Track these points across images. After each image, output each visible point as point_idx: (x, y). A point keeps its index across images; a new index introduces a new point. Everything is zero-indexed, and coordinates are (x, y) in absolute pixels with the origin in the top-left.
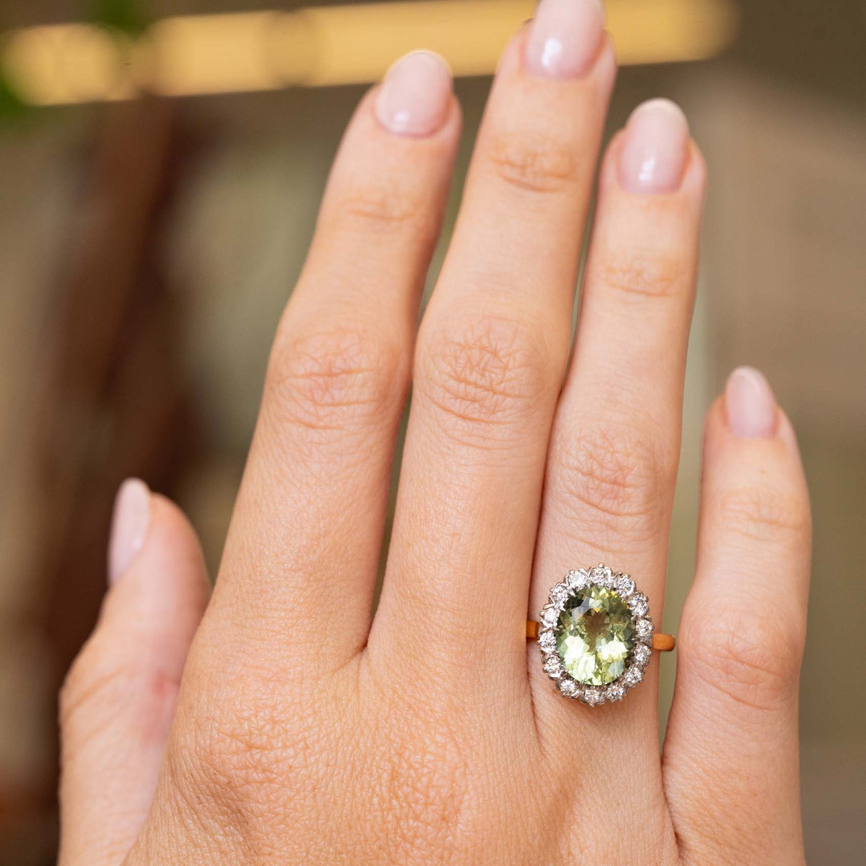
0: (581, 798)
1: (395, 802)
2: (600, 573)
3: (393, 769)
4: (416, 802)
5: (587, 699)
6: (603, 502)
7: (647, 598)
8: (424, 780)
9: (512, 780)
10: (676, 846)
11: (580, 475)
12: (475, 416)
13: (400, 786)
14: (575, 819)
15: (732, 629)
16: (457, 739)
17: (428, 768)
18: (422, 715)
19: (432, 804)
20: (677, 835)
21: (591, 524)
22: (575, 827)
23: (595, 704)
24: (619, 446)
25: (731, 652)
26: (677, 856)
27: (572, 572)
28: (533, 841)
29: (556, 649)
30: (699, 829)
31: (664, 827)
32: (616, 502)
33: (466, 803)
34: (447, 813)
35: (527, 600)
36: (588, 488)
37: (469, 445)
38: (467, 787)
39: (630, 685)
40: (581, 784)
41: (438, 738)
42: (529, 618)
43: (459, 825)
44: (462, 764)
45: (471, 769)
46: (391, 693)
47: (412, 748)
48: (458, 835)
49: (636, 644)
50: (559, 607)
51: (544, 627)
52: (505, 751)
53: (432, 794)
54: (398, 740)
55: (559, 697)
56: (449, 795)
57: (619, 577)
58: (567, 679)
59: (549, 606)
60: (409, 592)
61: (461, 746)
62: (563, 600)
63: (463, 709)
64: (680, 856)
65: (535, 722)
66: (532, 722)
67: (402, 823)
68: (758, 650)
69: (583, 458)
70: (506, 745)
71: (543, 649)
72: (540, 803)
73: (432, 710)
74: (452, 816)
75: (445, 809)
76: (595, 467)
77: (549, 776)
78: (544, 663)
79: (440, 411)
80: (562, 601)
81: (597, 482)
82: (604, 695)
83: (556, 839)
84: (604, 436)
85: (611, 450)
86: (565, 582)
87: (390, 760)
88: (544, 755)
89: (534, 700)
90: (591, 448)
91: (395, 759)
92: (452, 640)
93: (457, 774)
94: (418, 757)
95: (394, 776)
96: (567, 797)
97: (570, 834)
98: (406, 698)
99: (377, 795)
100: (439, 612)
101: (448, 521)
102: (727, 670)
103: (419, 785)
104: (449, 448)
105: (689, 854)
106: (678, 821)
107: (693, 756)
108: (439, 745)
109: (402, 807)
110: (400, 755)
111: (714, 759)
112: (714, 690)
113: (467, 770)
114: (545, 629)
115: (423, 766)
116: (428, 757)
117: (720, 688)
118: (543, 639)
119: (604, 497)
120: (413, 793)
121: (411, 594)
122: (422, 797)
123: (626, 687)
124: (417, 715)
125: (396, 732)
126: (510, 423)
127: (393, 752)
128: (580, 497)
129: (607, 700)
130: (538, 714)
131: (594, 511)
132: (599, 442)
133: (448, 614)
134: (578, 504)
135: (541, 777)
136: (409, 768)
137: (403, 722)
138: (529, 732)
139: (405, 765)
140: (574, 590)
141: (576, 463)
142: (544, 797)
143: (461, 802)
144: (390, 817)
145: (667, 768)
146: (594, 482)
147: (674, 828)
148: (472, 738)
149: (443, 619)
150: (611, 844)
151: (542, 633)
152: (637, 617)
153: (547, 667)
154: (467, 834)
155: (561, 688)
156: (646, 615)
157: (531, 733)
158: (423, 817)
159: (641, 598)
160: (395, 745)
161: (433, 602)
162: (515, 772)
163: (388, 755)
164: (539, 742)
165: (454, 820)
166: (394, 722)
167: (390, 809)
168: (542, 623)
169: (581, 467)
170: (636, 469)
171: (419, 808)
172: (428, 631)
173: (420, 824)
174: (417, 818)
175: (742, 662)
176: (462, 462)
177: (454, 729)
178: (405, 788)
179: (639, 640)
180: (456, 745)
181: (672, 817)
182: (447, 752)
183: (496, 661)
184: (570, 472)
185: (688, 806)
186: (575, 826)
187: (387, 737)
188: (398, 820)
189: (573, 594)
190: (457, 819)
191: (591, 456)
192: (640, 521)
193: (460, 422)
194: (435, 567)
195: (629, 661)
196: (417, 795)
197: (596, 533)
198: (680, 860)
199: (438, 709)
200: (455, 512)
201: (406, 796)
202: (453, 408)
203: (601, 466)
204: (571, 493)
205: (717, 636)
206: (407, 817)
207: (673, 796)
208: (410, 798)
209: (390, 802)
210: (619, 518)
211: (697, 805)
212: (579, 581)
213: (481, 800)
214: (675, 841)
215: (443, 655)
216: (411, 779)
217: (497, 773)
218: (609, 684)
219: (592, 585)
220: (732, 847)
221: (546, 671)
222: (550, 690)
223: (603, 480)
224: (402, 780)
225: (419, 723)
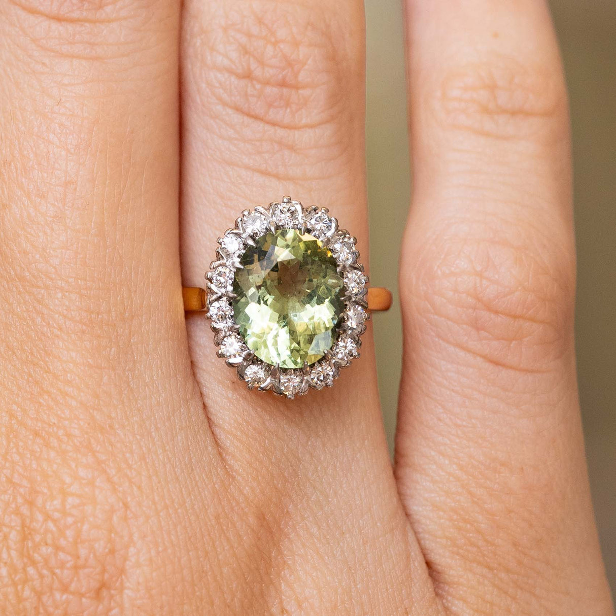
0: (290, 530)
1: (31, 571)
2: (286, 210)
3: (23, 525)
4: (62, 565)
5: (283, 388)
6: (270, 113)
7: (355, 239)
8: (69, 533)
9: (193, 518)
10: (429, 581)
11: (233, 79)
12: (76, 15)
13: (36, 547)
14: (285, 562)
15: (479, 268)
16: (108, 471)
17: (72, 516)
18: (54, 442)
19: (84, 567)
20: (429, 564)
21: (258, 144)
22: (286, 573)
23: (296, 395)
24: (282, 33)
25: (479, 300)
26: (433, 595)
27: (246, 213)
28: (232, 600)
29: (235, 323)
30: (461, 551)
31: (408, 557)
32: (288, 110)
33: (133, 559)
34: (106, 576)
35: (178, 263)
36: (246, 95)
37: (73, 57)
38: (131, 535)
39: (343, 364)
40: (287, 512)
41: (82, 473)
42: (185, 285)
43: (126, 591)
44: (121, 504)
45: (133, 510)
46: (7, 419)
47: (45, 491)
48: (127, 605)
49: (346, 305)
50: (233, 263)
51: (213, 293)
52: (177, 479)
53: (83, 552)
54: (25, 483)
55: (244, 392)
56: (107, 550)
57: (313, 212)
58: (253, 363)
59: (218, 263)
60: (13, 273)
61: (115, 479)
62: (238, 253)
63: (111, 427)
64: (437, 594)
65: (213, 433)
66: (209, 433)
67: (45, 598)
68: (517, 293)
69: (234, 55)
70: (178, 471)
71: (215, 325)
72: (236, 545)
73: (68, 435)
74: (114, 579)
75: (104, 571)
76: (254, 65)
77: (243, 505)
78: (218, 344)
79: (23, 14)
80: (236, 255)
81: (258, 86)
82: (307, 381)
83: (262, 594)
84: (260, 21)
85: (273, 40)
86: (237, 227)
87: (17, 512)
88: (233, 478)
89: (206, 400)
90: (244, 40)
91: (25, 510)
92: (83, 332)
93: (115, 518)
94: (57, 503)
95: (26, 533)
96: (271, 533)
97: (280, 584)
98: (29, 422)
99: (6, 563)
100: (59, 295)
101: (56, 165)
102: (477, 326)
103: (63, 542)
104: (44, 64)
105: (451, 590)
106: (429, 544)
107: (442, 448)
108: (84, 482)
109: (42, 576)
110: (31, 504)
111: (472, 449)
112: (462, 354)
113: (128, 512)
114: (215, 297)
115: (65, 513)
116: (70, 500)
117: (468, 350)
118: (213, 311)
119: (270, 105)
120: (56, 554)
121: (16, 275)
122: (69, 558)
123: (338, 366)
124: (47, 445)
125: (21, 471)
126: (125, 19)
127: (20, 500)
128: (238, 109)
129: (312, 388)
130: (213, 418)
131: (259, 126)
132: (255, 30)
133: (73, 296)
134: (236, 118)
135: (232, 509)
136: (45, 520)
137: (29, 456)
138: (207, 447)
139: (40, 517)
140: (252, 237)
141: (226, 62)
142: (240, 536)
143: (125, 559)
144: (27, 593)
145: (406, 472)
146: (254, 87)
147: (424, 555)
148: (130, 467)
149: (67, 303)
150: (340, 590)
151: (211, 303)
152: (344, 267)
153: (223, 349)
154: (139, 602)
155: (245, 377)
156: (355, 262)
157: (210, 448)
158: (73, 587)
159: (346, 240)
160: (22, 490)
161: (49, 283)
162: (196, 507)
163: (13, 506)
164: (223, 459)
165: (118, 584)
166: (16, 457)
167: (25, 581)
168: (210, 289)
169: (234, 67)
170: (310, 62)
171: (66, 574)
172: (48, 324)
173: (71, 597)
174: (65, 589)
175: (497, 312)
176: (66, 81)
177: (103, 457)
178: (44, 550)
179: (350, 298)
180: (109, 480)
181: (419, 541)
182: (97, 492)
183: (147, 354)
184: (219, 75)
185: (442, 521)
186: (286, 571)
187: (10, 481)
188: (39, 594)
189: (251, 242)
190: (122, 583)
191: (245, 51)
192: (326, 132)
193: (55, 26)
194: (45, 233)
195: (338, 329)
196: (62, 555)
197: (266, 156)
198: (437, 600)
199: (77, 432)
200: (63, 153)
201: (46, 561)
202: (42, 8)
203: (262, 63)
204: (225, 104)
205: (459, 279)
206: (51, 589)
207: (417, 508)
208: (53, 562)
209: (24, 570)
210: (297, 132)
211: (455, 517)
212: (256, 226)
213: (153, 553)
214: (427, 575)
215: (73, 354)
216: (49, 536)
217: (171, 511)
218: (312, 366)
219: (278, 228)
220: (508, 571)
221: (221, 356)
222: (229, 383)
223: (267, 83)
224: (38, 538)
225: (53, 454)
